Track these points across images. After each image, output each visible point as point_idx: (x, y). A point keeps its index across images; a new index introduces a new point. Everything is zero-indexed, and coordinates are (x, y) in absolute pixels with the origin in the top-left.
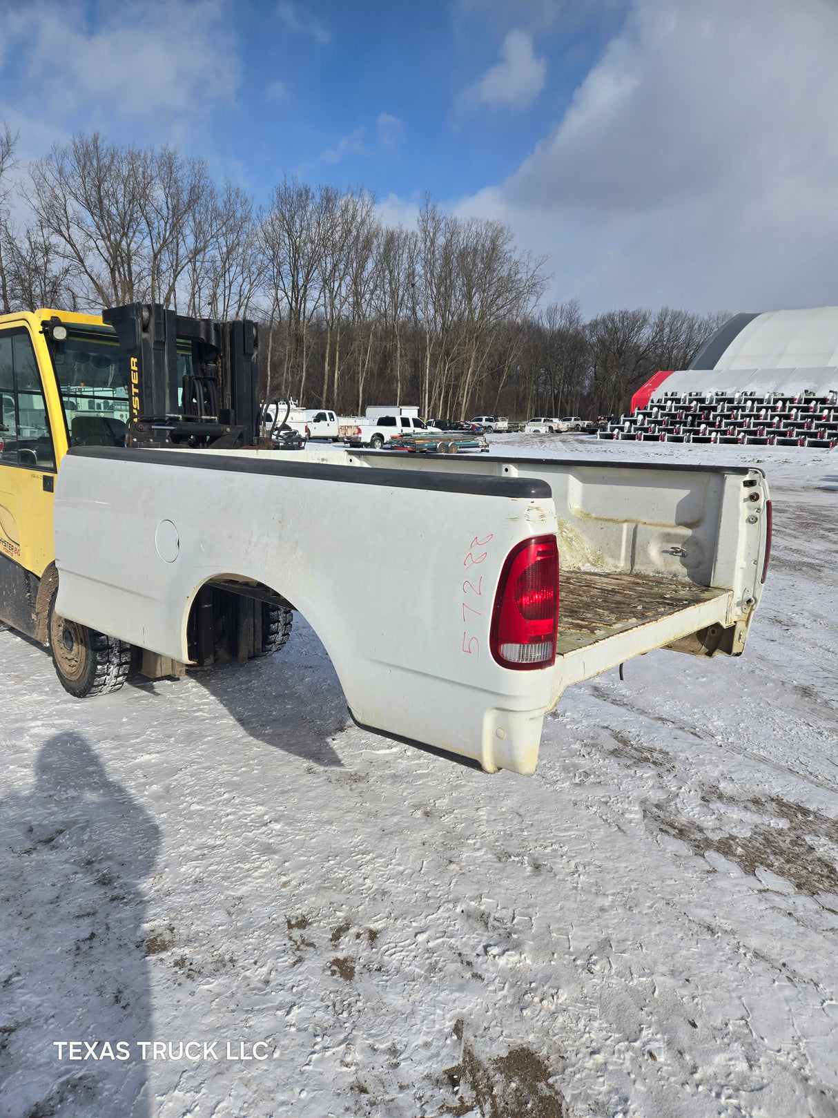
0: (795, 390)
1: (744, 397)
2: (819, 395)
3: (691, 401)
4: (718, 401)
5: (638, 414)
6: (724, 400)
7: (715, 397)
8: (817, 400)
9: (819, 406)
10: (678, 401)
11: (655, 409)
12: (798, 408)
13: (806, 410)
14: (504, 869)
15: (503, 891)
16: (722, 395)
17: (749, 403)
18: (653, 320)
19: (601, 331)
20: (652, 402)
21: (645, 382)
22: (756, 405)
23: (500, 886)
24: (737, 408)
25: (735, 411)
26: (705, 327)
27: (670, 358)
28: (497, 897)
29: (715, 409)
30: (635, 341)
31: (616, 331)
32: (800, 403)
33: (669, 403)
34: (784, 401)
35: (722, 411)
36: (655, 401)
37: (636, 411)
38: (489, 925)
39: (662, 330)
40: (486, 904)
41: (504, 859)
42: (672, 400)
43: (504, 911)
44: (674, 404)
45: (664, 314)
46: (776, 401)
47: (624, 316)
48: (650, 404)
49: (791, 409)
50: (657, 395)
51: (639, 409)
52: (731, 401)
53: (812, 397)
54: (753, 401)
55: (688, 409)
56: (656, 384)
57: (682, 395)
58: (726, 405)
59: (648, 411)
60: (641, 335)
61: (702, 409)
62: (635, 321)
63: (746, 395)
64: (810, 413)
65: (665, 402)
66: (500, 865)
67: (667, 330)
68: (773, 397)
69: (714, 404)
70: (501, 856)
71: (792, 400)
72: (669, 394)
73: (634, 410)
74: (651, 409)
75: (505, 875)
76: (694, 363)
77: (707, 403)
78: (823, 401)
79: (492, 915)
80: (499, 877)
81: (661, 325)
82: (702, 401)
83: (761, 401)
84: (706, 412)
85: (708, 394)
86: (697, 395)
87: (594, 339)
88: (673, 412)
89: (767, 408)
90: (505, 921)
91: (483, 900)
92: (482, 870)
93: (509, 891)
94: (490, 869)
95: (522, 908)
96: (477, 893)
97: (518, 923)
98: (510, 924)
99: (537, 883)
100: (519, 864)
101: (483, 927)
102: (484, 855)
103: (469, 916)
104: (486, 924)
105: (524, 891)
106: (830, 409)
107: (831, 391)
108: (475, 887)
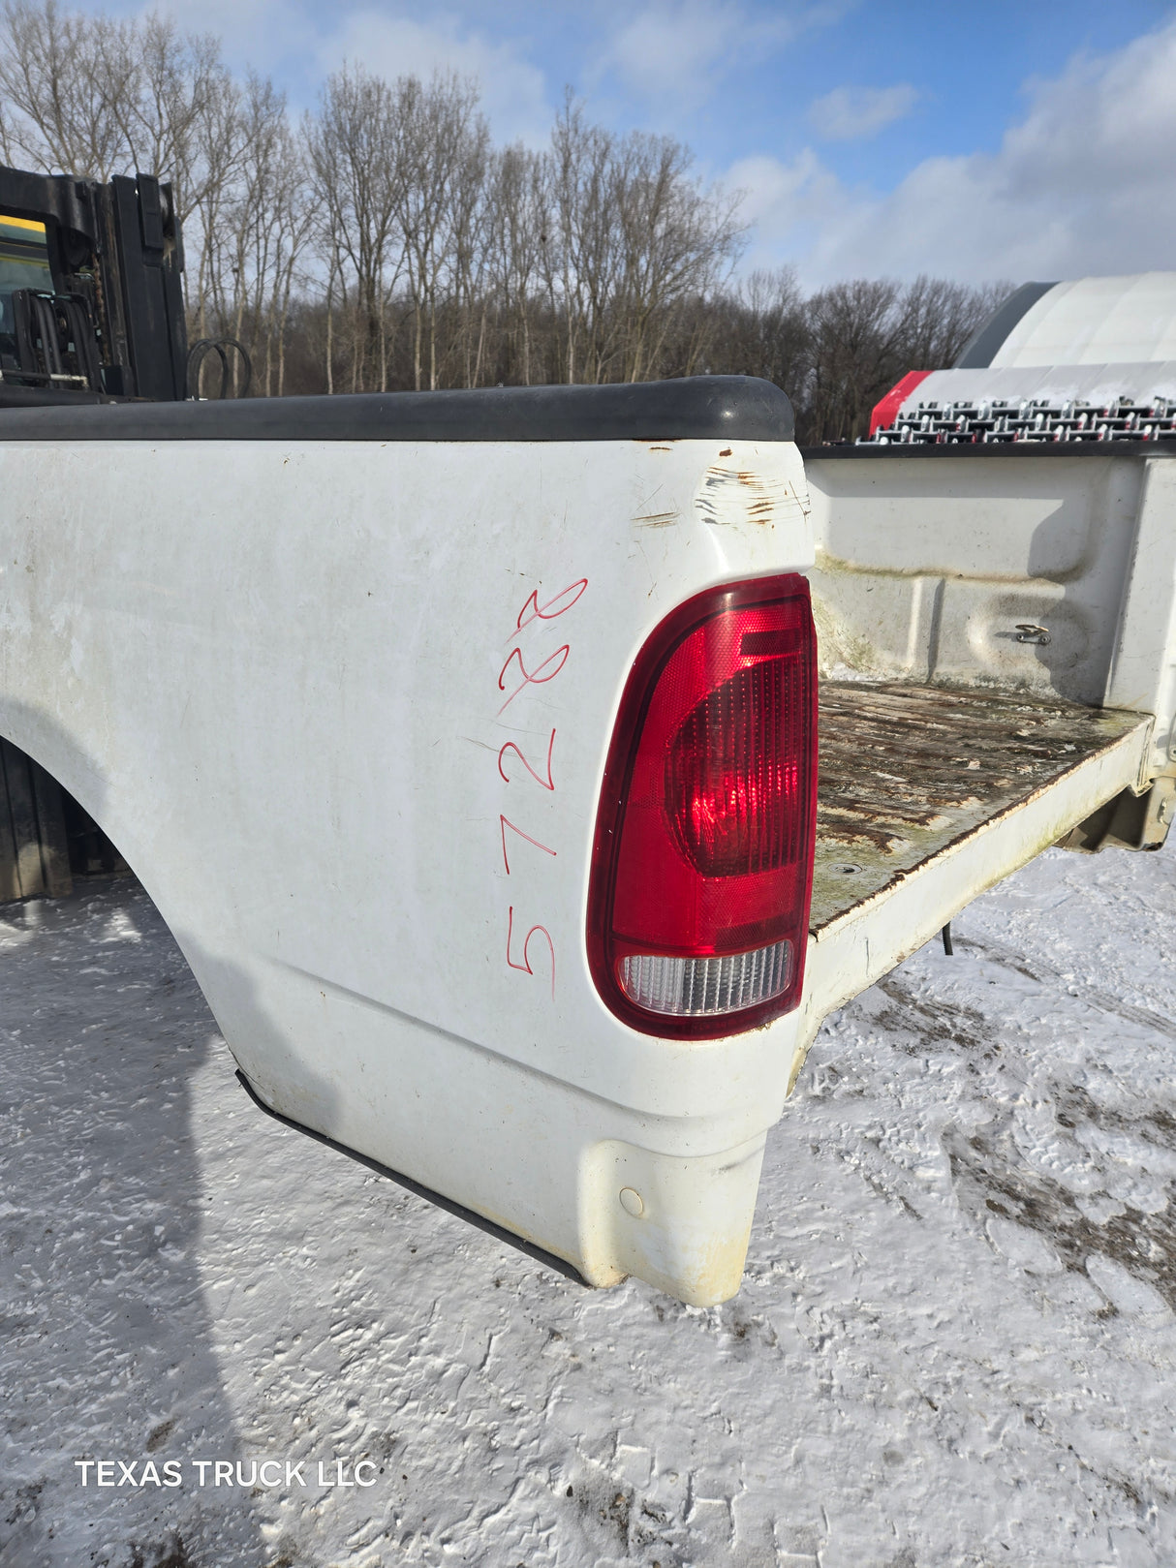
0: (1105, 398)
1: (1032, 408)
2: (1140, 403)
3: (957, 416)
4: (996, 415)
5: (881, 436)
6: (1003, 414)
7: (991, 409)
8: (1137, 411)
9: (1139, 420)
10: (938, 415)
11: (905, 429)
12: (1109, 424)
13: (1119, 426)
14: (668, 1346)
15: (666, 1415)
16: (1002, 405)
17: (1040, 418)
18: (902, 295)
19: (826, 313)
20: (901, 417)
21: (889, 390)
22: (1049, 420)
23: (660, 1399)
24: (1022, 425)
25: (1020, 430)
26: (975, 307)
27: (926, 354)
28: (650, 1436)
29: (990, 427)
30: (876, 328)
31: (849, 312)
32: (1112, 415)
33: (926, 418)
34: (1090, 413)
35: (1001, 429)
36: (906, 416)
37: (878, 432)
38: (631, 1530)
39: (916, 311)
40: (628, 1464)
41: (669, 1315)
42: (930, 414)
43: (667, 1481)
44: (933, 421)
45: (920, 287)
46: (1078, 414)
47: (861, 291)
48: (897, 421)
49: (1098, 425)
50: (908, 407)
51: (882, 429)
52: (1013, 414)
53: (1129, 406)
54: (1046, 414)
55: (952, 427)
56: (907, 391)
57: (944, 407)
58: (1007, 421)
59: (896, 431)
60: (885, 319)
61: (972, 427)
62: (876, 298)
63: (1035, 405)
64: (1126, 432)
65: (920, 418)
66: (660, 1333)
67: (923, 311)
68: (1074, 408)
69: (989, 420)
70: (664, 1305)
71: (1101, 412)
72: (926, 406)
73: (874, 430)
74: (900, 428)
75: (671, 1363)
76: (962, 359)
77: (980, 417)
78: (1145, 412)
79: (639, 1496)
80: (657, 1370)
81: (914, 303)
82: (972, 415)
83: (1056, 414)
84: (978, 431)
85: (982, 405)
86: (965, 406)
87: (817, 326)
88: (931, 432)
89: (1065, 425)
90: (669, 1515)
91: (619, 1449)
92: (621, 1353)
93: (680, 1414)
94: (638, 1348)
95: (710, 1466)
96: (606, 1427)
97: (698, 1525)
98: (678, 1529)
99: (742, 1384)
100: (704, 1327)
101: (615, 1544)
102: (627, 1306)
103: (584, 1505)
104: (625, 1527)
105: (713, 1408)
106: (1154, 425)
107: (1157, 398)
108: (603, 1406)
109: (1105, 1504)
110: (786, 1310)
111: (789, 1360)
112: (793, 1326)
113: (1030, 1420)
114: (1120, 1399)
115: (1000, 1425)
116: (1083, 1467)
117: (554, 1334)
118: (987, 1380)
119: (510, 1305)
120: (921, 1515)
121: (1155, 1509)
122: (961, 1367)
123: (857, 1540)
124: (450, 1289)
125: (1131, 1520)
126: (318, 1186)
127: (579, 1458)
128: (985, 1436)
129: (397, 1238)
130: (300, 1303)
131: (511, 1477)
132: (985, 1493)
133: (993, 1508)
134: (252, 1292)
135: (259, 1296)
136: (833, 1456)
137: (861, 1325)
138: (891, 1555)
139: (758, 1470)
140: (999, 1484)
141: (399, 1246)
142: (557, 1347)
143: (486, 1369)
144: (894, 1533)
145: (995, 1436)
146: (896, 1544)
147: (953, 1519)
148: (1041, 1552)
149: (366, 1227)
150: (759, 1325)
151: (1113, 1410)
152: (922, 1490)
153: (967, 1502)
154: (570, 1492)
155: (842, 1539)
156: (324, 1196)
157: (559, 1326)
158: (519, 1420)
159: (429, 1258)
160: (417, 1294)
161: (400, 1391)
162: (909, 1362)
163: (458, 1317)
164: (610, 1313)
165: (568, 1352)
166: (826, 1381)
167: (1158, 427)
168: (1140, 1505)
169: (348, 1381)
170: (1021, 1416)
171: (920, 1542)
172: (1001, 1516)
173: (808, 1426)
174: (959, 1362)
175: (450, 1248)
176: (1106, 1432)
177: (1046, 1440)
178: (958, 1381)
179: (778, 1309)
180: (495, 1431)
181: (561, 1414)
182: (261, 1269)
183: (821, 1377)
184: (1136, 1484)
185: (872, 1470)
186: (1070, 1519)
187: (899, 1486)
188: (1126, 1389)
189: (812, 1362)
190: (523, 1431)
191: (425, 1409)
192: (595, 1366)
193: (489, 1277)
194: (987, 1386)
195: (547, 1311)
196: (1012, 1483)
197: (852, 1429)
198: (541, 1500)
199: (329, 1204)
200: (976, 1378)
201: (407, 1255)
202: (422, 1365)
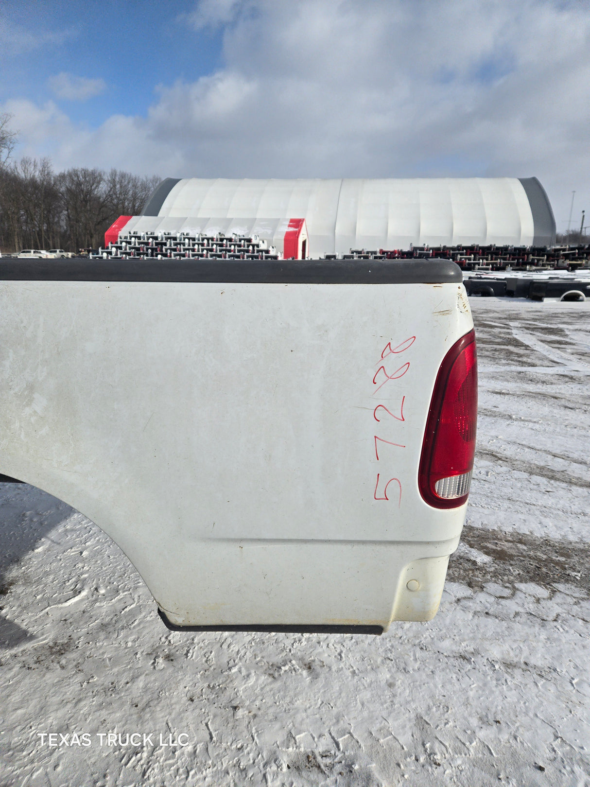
0: (213, 233)
1: (183, 236)
2: (228, 236)
3: (148, 239)
4: (167, 239)
5: (112, 247)
6: (170, 238)
7: (164, 236)
8: (227, 239)
9: (228, 243)
10: (139, 238)
11: (124, 244)
12: (217, 244)
13: (221, 245)
14: (285, 687)
15: (304, 715)
16: (168, 234)
17: (187, 241)
18: (107, 177)
19: (68, 183)
20: (121, 238)
21: (110, 224)
22: (191, 242)
23: (297, 710)
24: (180, 244)
25: (179, 246)
26: (145, 187)
27: (123, 207)
28: (304, 727)
29: (165, 244)
30: (96, 193)
31: (79, 184)
32: (217, 241)
33: (133, 239)
34: (208, 239)
35: (170, 245)
36: (123, 238)
37: (110, 245)
38: (322, 767)
39: (115, 186)
40: (304, 742)
41: (276, 675)
42: (135, 237)
43: (323, 740)
44: (137, 240)
45: (114, 174)
46: (203, 239)
47: (85, 173)
48: (119, 240)
49: (212, 245)
50: (123, 233)
51: (112, 243)
52: (175, 239)
53: (223, 237)
54: (189, 239)
55: (147, 244)
56: (123, 224)
57: (141, 234)
58: (172, 242)
59: (119, 245)
60: (100, 189)
61: (157, 244)
62: (94, 178)
63: (184, 235)
64: (224, 248)
65: (131, 239)
66: (278, 684)
67: (118, 186)
68: (201, 237)
69: (164, 241)
70: (271, 672)
71: (212, 239)
72: (132, 233)
73: (108, 244)
74: (121, 243)
75: (292, 693)
76: (144, 211)
77: (159, 239)
78: (230, 240)
79: (316, 752)
80: (288, 699)
81: (113, 182)
82: (156, 238)
83: (194, 239)
84: (160, 246)
85: (159, 233)
86: (151, 234)
87: (63, 189)
88: (137, 246)
89: (198, 244)
90: (333, 752)
91: (297, 737)
92: (269, 700)
93: (309, 711)
94: (274, 695)
95: (334, 725)
96: (285, 733)
97: (346, 749)
98: (340, 755)
99: (324, 687)
100: (294, 672)
101: (320, 775)
102: (257, 680)
103: (298, 768)
104: (319, 767)
105: (320, 702)
106: (235, 245)
107: (233, 234)
108: (277, 726)
109: (459, 665)
110: (320, 650)
111: (334, 668)
112: (326, 655)
113: (422, 649)
114: (441, 628)
115: (415, 655)
116: (446, 656)
117: (235, 708)
118: (400, 641)
119: (205, 706)
120: (413, 700)
121: (473, 659)
122: (390, 641)
123: (400, 721)
124: (170, 714)
125: (469, 667)
126: (56, 699)
127: (283, 752)
128: (413, 661)
129: (123, 704)
130: (93, 760)
131: (260, 776)
132: (426, 681)
133: (431, 685)
134: (59, 769)
135: (64, 769)
136: (372, 695)
137: (349, 642)
138: (414, 720)
139: (351, 717)
140: (427, 676)
141: (127, 707)
142: (240, 713)
143: (215, 739)
144: (410, 712)
145: (416, 660)
146: (413, 716)
147: (423, 696)
148: (454, 692)
149: (100, 707)
150: (314, 661)
151: (442, 632)
152: (408, 691)
153: (424, 688)
154: (289, 767)
155: (396, 724)
156: (63, 703)
157: (235, 703)
158: (246, 751)
159: (148, 705)
160: (155, 724)
161: (181, 771)
162: (373, 648)
163: (184, 724)
164: (252, 686)
165: (246, 712)
166: (351, 670)
167: (236, 246)
168: (469, 660)
169: (152, 780)
170: (418, 649)
171: (419, 710)
172: (436, 687)
173: (357, 689)
174: (388, 640)
175: (156, 696)
176: (445, 641)
177: (431, 653)
178: (392, 646)
179: (316, 651)
180: (239, 762)
181: (262, 739)
182: (56, 755)
183: (349, 669)
184: (463, 654)
185: (388, 693)
186: (454, 676)
187: (400, 694)
188: (440, 624)
189: (342, 665)
190: (251, 755)
191: (200, 770)
192: (262, 711)
193: (185, 699)
194: (402, 644)
195: (224, 699)
196: (431, 673)
197: (371, 683)
198: (280, 777)
199: (69, 706)
200: (397, 643)
201: (134, 710)
202: (183, 754)
